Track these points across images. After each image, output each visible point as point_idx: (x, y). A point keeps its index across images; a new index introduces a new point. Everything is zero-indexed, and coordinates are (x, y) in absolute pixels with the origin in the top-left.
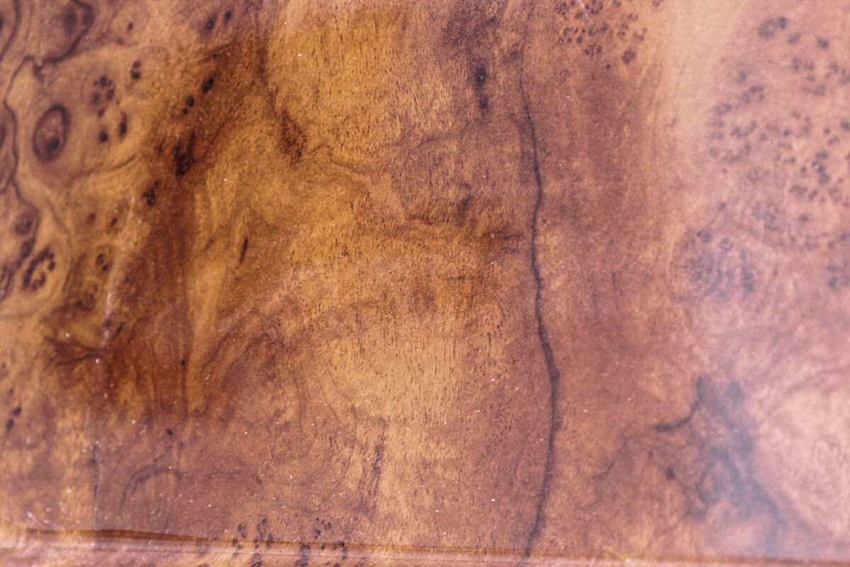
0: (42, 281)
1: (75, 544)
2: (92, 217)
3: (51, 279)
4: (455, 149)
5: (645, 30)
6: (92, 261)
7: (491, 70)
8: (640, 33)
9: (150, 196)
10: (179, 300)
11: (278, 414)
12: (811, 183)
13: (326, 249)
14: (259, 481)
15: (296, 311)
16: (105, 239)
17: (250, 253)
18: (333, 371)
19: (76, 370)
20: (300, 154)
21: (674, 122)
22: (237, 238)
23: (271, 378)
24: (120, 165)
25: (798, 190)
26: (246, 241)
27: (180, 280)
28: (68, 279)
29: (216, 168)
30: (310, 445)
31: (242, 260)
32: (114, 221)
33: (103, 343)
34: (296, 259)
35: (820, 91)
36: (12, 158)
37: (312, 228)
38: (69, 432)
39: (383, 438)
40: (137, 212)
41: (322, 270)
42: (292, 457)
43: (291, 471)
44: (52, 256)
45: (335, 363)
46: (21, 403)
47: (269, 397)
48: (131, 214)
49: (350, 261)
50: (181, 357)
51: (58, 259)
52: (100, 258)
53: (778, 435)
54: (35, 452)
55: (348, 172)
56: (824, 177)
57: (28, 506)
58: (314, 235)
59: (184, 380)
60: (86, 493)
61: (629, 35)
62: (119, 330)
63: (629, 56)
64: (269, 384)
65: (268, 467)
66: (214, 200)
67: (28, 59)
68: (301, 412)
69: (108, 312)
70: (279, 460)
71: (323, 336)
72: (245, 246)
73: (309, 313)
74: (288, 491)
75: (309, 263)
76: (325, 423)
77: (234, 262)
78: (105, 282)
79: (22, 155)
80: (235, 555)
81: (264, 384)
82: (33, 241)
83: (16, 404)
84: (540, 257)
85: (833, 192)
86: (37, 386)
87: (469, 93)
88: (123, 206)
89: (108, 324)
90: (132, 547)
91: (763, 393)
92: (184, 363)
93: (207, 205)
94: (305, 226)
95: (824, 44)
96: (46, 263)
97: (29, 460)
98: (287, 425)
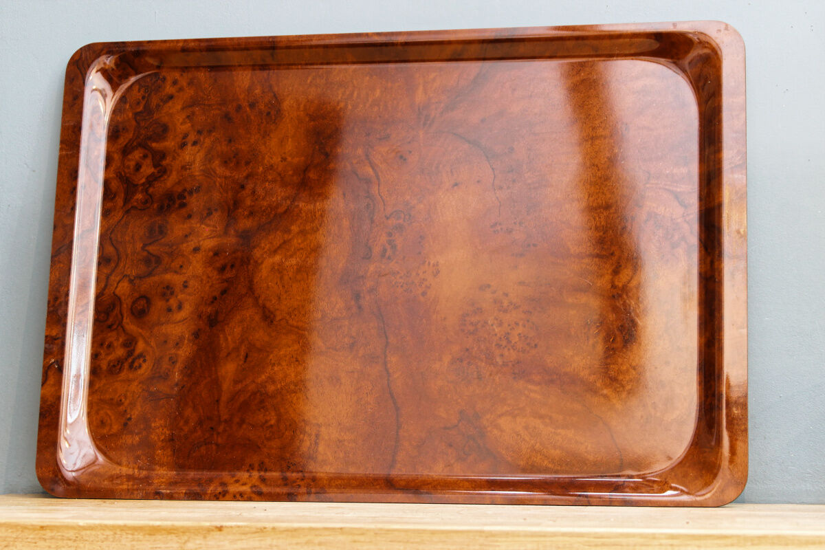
0: (140, 366)
1: (165, 472)
2: (165, 342)
3: (144, 366)
4: (347, 323)
5: (431, 285)
6: (167, 359)
7: (362, 295)
8: (428, 285)
9: (196, 335)
10: (213, 377)
11: (266, 422)
12: (504, 343)
13: (287, 359)
14: (259, 448)
15: (274, 382)
16: (173, 351)
17: (249, 359)
18: (293, 405)
19: (161, 403)
20: (272, 322)
21: (445, 319)
22: (243, 353)
23: (263, 408)
24: (179, 322)
25: (499, 346)
26: (247, 354)
27: (213, 369)
28: (154, 366)
29: (230, 325)
30: (283, 434)
31: (245, 362)
32: (177, 344)
33: (175, 392)
34: (273, 362)
35: (505, 311)
36: (120, 316)
37: (279, 350)
38: (158, 428)
39: (319, 431)
40: (189, 340)
41: (286, 367)
42: (275, 438)
43: (275, 444)
44: (145, 357)
45: (294, 402)
46: (131, 415)
47: (262, 415)
48: (186, 341)
49: (299, 364)
50: (216, 399)
51: (148, 358)
52: (170, 359)
53: (495, 432)
54: (141, 436)
55: (296, 330)
56: (509, 342)
57: (138, 457)
58: (281, 353)
59: (218, 407)
60: (169, 452)
61: (423, 286)
62: (183, 387)
63: (424, 294)
64: (262, 410)
65: (263, 442)
66: (229, 338)
67: (125, 276)
68: (279, 421)
69: (176, 380)
70: (269, 439)
71: (288, 392)
72: (247, 356)
73: (281, 383)
74: (273, 451)
75: (279, 364)
76: (290, 425)
77: (241, 363)
78: (174, 368)
79: (125, 315)
80: (250, 476)
81: (259, 410)
82: (134, 350)
83: (129, 416)
84: (389, 365)
85: (513, 347)
86: (140, 409)
87: (353, 303)
88: (182, 338)
89: (177, 385)
90: (196, 473)
91: (488, 416)
92: (217, 401)
93: (227, 339)
94: (277, 350)
95: (506, 295)
96: (142, 360)
97: (137, 439)
98: (271, 426)
